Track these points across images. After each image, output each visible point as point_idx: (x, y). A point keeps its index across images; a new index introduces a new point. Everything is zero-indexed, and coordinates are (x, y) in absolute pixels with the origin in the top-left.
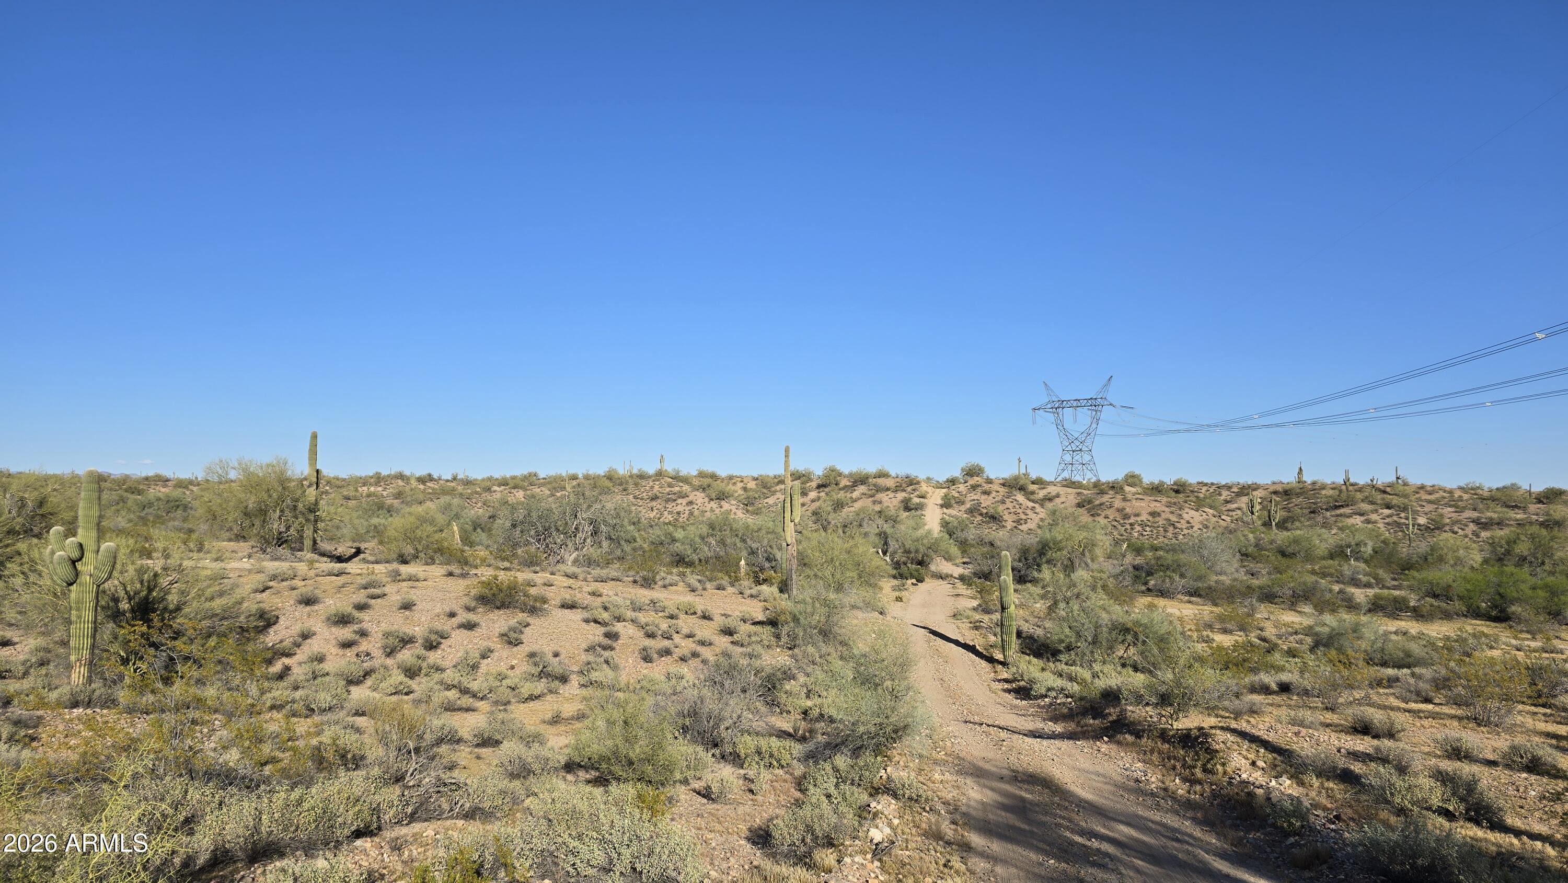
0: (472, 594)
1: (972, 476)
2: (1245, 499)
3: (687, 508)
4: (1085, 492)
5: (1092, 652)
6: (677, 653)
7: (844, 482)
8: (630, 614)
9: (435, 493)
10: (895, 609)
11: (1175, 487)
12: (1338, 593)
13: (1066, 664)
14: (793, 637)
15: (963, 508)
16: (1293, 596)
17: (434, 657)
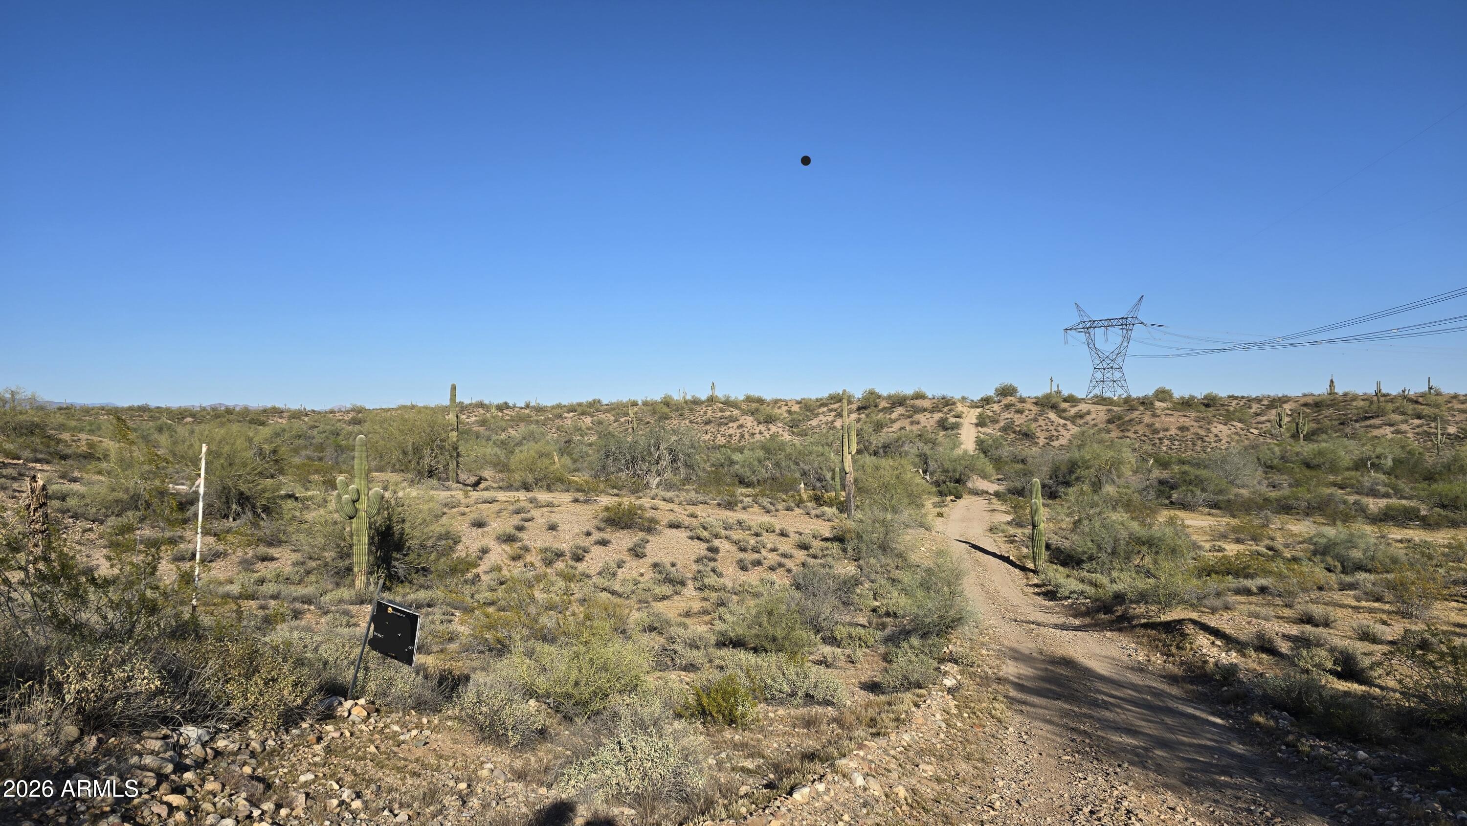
0: (601, 516)
1: (1006, 396)
2: (1274, 412)
3: (738, 431)
4: (1115, 409)
5: (1111, 562)
6: (766, 563)
7: (883, 404)
8: (723, 532)
9: (513, 420)
10: (938, 523)
11: (1206, 401)
12: (1353, 504)
13: (1088, 571)
14: (857, 550)
15: (997, 426)
16: (1308, 508)
17: (581, 567)
